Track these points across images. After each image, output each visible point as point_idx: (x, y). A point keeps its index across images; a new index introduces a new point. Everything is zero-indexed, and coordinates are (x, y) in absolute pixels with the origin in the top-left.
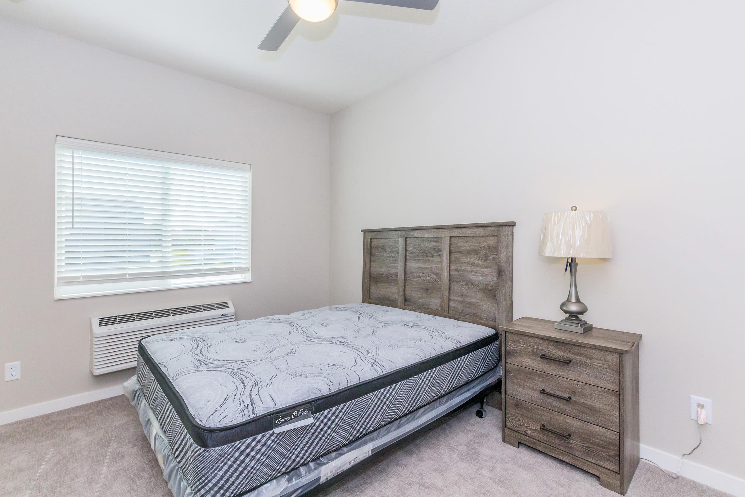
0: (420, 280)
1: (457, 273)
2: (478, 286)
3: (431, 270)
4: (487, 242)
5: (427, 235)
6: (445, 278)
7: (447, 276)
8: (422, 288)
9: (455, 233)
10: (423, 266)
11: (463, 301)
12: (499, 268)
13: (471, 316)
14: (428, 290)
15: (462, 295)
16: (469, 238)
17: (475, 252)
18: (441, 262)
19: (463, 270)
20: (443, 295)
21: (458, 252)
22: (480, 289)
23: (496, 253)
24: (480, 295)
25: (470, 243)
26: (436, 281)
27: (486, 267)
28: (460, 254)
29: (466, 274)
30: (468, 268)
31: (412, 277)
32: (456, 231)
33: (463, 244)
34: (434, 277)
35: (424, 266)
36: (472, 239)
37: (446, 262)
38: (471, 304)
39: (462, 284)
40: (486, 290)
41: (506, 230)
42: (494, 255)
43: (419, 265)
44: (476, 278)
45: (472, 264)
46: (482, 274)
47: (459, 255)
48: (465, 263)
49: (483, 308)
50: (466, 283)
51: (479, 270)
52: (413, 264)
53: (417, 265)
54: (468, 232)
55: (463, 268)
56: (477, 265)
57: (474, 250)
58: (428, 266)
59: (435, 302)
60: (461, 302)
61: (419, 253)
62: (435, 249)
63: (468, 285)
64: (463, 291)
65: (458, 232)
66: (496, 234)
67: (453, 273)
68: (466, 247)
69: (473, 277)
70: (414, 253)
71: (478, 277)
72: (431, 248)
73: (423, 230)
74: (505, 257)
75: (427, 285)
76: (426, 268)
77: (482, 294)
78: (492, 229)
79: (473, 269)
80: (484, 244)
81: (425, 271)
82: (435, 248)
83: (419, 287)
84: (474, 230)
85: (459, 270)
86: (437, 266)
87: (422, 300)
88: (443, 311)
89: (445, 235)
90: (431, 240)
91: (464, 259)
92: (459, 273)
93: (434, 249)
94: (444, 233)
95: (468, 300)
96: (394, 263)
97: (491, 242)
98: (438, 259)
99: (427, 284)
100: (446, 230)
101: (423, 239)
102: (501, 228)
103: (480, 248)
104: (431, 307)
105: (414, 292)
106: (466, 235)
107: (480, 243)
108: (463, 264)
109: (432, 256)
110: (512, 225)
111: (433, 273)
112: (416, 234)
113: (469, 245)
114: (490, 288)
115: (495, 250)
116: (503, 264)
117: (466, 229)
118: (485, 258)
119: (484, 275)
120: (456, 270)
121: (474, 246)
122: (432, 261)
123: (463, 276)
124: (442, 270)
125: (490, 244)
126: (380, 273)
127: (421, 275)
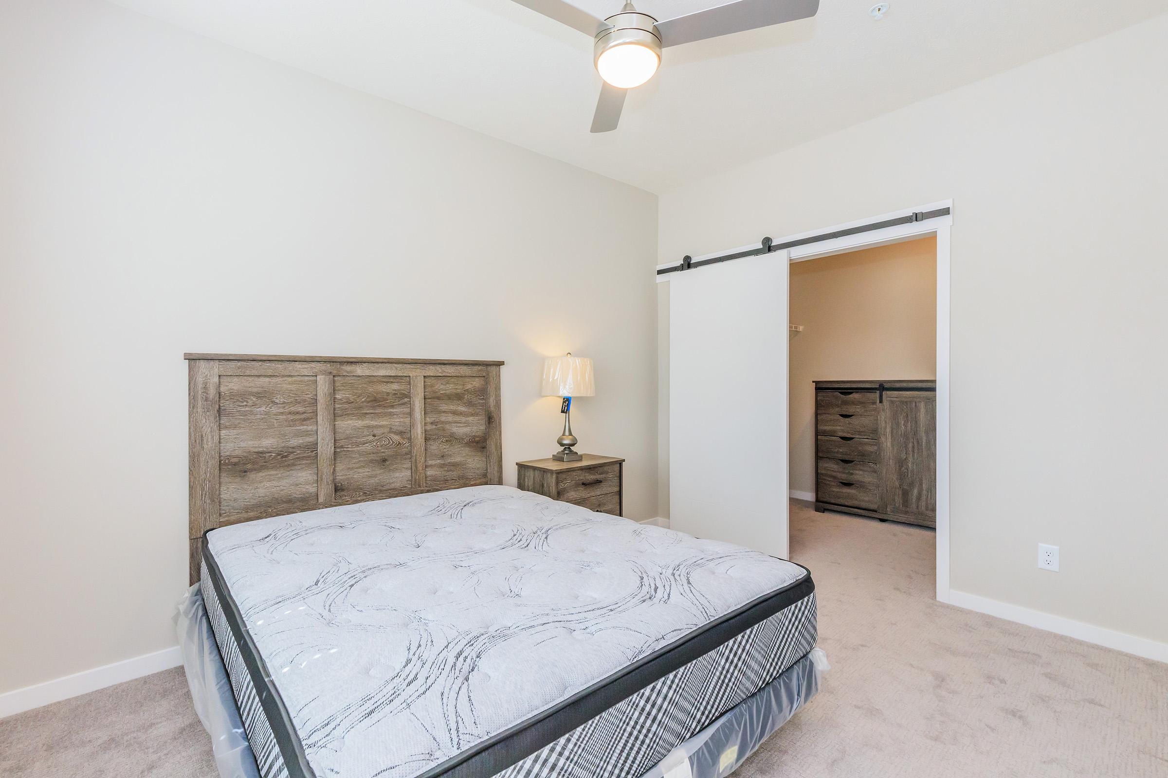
0: (368, 447)
1: (434, 427)
2: (463, 439)
3: (391, 428)
4: (472, 384)
5: (382, 372)
6: (419, 437)
7: (422, 432)
8: (371, 461)
9: (431, 371)
10: (374, 423)
11: (444, 464)
12: (488, 414)
13: (456, 480)
14: (384, 460)
15: (443, 456)
16: (449, 378)
17: (458, 397)
18: (410, 414)
19: (443, 422)
20: (416, 462)
21: (434, 398)
22: (466, 443)
23: (482, 397)
24: (466, 451)
25: (452, 385)
26: (399, 443)
27: (472, 415)
28: (438, 401)
29: (447, 426)
30: (450, 418)
31: (349, 446)
32: (433, 368)
33: (442, 387)
34: (396, 438)
35: (376, 423)
36: (453, 380)
37: (419, 413)
38: (455, 465)
39: (442, 441)
40: (473, 442)
41: (493, 369)
42: (481, 399)
43: (364, 422)
44: (460, 430)
45: (455, 413)
46: (467, 424)
47: (436, 402)
48: (444, 412)
49: (470, 466)
50: (447, 439)
51: (463, 419)
52: (349, 422)
53: (360, 422)
54: (450, 370)
55: (443, 419)
56: (461, 414)
57: (457, 394)
58: (384, 423)
59: (401, 476)
60: (442, 466)
61: (363, 402)
62: (397, 394)
63: (450, 441)
64: (445, 450)
65: (436, 369)
66: (484, 374)
67: (428, 429)
68: (445, 390)
69: (456, 430)
70: (352, 402)
71: (463, 428)
72: (388, 393)
73: (375, 364)
74: (494, 401)
75: (383, 454)
76: (381, 426)
77: (468, 449)
78: (480, 368)
79: (457, 418)
80: (469, 386)
81: (378, 432)
82: (396, 392)
83: (366, 459)
84: (459, 367)
85: (437, 422)
86: (402, 420)
87: (373, 481)
88: (417, 486)
89: (417, 374)
90: (389, 380)
91: (444, 407)
92: (438, 426)
93: (395, 394)
94: (414, 370)
95: (451, 461)
96: (303, 425)
97: (477, 383)
98: (402, 410)
99: (383, 452)
100: (419, 366)
101: (371, 380)
102: (489, 368)
103: (464, 391)
104: (393, 486)
105: (356, 470)
106: (448, 375)
107: (464, 385)
108: (443, 414)
109: (392, 407)
110: (500, 364)
111: (395, 433)
112: (359, 370)
113: (449, 388)
114: (477, 439)
115: (483, 392)
116: (492, 409)
117: (447, 366)
118: (470, 404)
119: (470, 424)
120: (432, 423)
121: (457, 388)
122: (391, 415)
123: (444, 430)
124: (412, 425)
125: (475, 387)
126: (256, 450)
127: (371, 438)
